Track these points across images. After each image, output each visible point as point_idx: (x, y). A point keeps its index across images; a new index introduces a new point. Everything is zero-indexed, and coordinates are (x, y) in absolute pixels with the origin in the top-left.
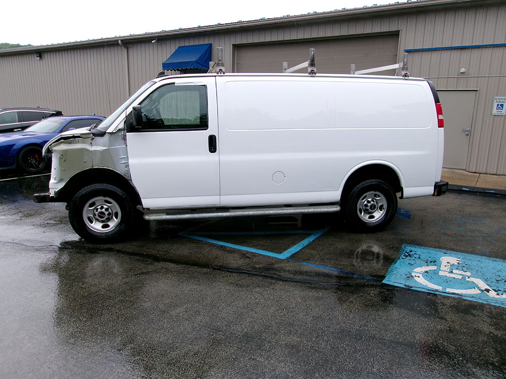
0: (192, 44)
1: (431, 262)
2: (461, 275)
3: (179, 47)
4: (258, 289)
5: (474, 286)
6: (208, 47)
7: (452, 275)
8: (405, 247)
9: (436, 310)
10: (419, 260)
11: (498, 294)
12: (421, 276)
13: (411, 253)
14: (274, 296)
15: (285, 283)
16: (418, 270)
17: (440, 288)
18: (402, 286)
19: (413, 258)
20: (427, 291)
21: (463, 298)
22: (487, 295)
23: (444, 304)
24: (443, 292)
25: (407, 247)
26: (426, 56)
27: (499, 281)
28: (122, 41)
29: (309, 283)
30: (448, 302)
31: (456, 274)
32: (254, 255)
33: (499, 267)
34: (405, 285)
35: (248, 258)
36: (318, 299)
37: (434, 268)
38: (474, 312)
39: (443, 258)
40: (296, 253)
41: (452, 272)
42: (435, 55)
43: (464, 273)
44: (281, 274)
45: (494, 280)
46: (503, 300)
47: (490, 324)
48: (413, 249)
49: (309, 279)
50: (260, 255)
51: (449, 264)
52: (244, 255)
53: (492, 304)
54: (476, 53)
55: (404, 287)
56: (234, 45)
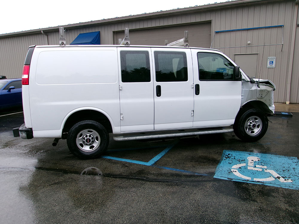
0: (87, 32)
1: (242, 161)
2: (261, 168)
3: (80, 34)
4: (134, 189)
5: (270, 175)
6: (97, 33)
7: (256, 169)
8: (225, 152)
9: (250, 195)
10: (235, 160)
11: (285, 180)
12: (237, 171)
13: (229, 156)
14: (144, 193)
15: (151, 183)
16: (235, 167)
17: (249, 178)
18: (226, 179)
19: (231, 159)
20: (242, 181)
21: (265, 184)
22: (279, 181)
23: (254, 190)
24: (252, 181)
25: (226, 152)
26: (228, 35)
27: (284, 171)
28: (43, 31)
29: (167, 182)
30: (256, 188)
31: (258, 168)
32: (131, 164)
33: (283, 162)
34: (228, 178)
35: (127, 166)
36: (174, 193)
37: (244, 165)
38: (273, 194)
39: (248, 157)
40: (158, 161)
41: (255, 167)
42: (233, 34)
43: (263, 167)
44: (149, 176)
45: (281, 170)
46: (289, 184)
47: (285, 203)
48: (230, 153)
49: (167, 179)
50: (134, 164)
51: (253, 162)
52: (124, 165)
53: (283, 187)
54: (256, 32)
55: (228, 179)
56: (114, 32)
